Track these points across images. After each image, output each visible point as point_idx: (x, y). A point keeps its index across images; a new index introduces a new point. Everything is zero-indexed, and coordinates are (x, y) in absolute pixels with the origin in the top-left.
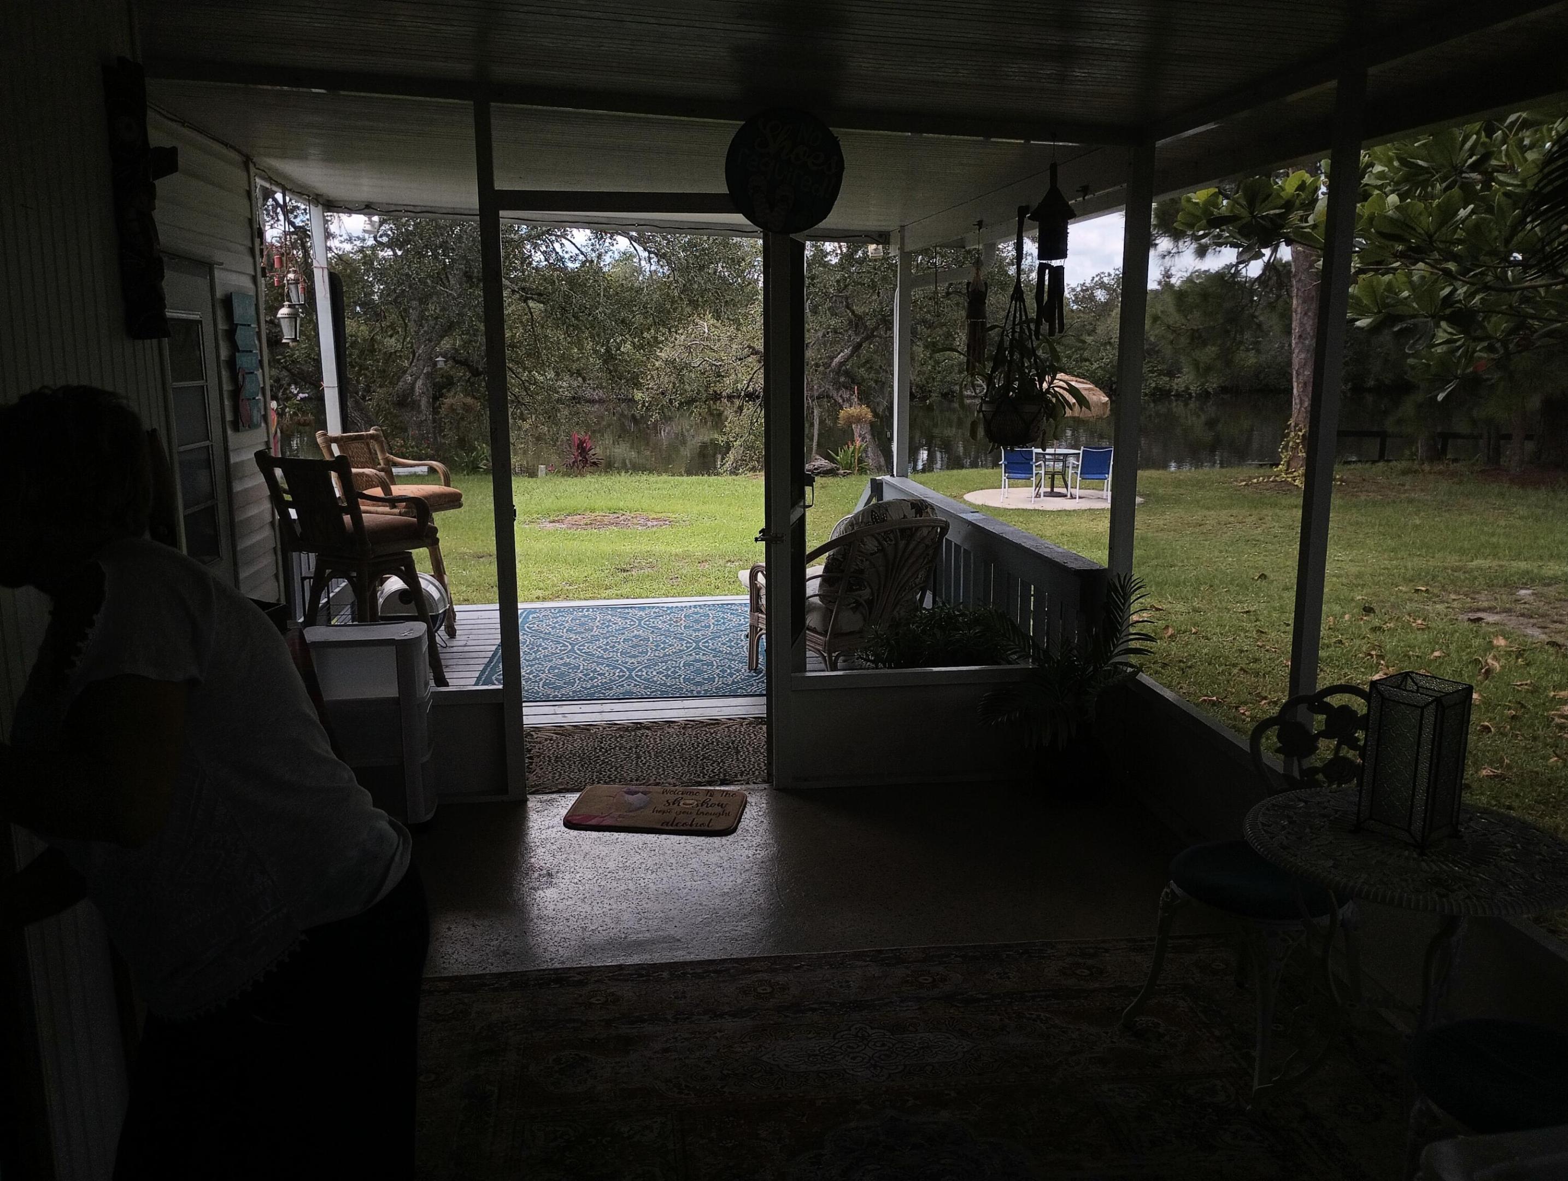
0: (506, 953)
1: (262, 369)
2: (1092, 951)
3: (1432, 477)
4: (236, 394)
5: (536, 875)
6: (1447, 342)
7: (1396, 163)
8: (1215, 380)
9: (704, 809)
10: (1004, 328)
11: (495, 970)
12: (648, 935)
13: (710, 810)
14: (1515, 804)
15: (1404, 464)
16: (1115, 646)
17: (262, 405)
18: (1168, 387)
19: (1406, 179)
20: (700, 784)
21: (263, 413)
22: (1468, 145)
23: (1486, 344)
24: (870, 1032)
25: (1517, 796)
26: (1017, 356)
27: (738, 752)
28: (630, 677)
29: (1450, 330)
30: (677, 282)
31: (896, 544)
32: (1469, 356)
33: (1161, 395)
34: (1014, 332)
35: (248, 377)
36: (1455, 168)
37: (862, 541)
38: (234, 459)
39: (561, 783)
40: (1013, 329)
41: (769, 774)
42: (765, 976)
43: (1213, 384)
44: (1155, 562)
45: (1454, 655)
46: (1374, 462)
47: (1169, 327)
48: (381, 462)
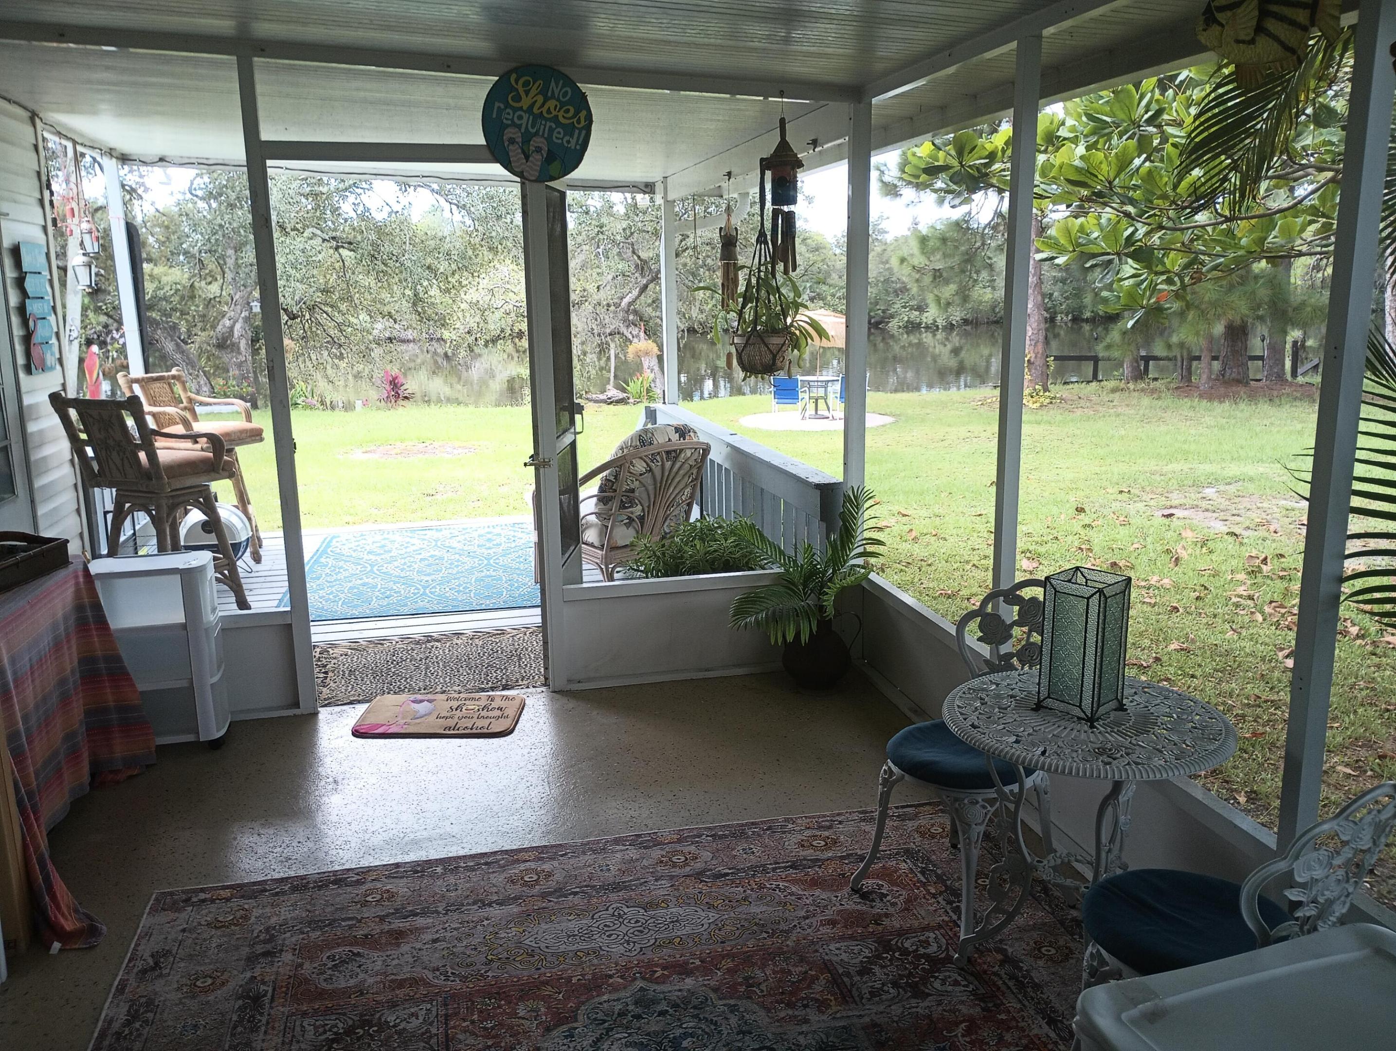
0: (288, 859)
1: (56, 314)
2: (828, 824)
3: (1136, 394)
4: (27, 339)
5: (323, 783)
6: (1134, 276)
7: (1084, 119)
8: (958, 313)
9: (484, 713)
10: (750, 268)
11: (277, 876)
12: (425, 833)
13: (490, 714)
14: (1198, 674)
15: (1111, 384)
16: (851, 550)
17: (56, 349)
18: (918, 320)
19: (1093, 133)
20: (483, 690)
21: (58, 356)
22: (1144, 103)
23: (1164, 277)
24: (626, 910)
25: (1200, 666)
26: (763, 293)
27: (520, 659)
28: (424, 594)
29: (1136, 266)
30: (477, 230)
31: (663, 465)
32: (1153, 288)
33: (913, 327)
34: (760, 271)
35: (39, 323)
36: (1133, 122)
37: (631, 463)
38: (27, 401)
39: (354, 695)
40: (759, 269)
41: (546, 679)
42: (532, 865)
43: (957, 315)
44: (903, 474)
45: (1150, 547)
46: (1088, 382)
47: (914, 267)
48: (184, 400)
